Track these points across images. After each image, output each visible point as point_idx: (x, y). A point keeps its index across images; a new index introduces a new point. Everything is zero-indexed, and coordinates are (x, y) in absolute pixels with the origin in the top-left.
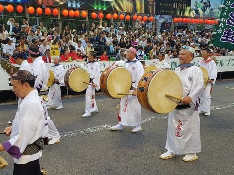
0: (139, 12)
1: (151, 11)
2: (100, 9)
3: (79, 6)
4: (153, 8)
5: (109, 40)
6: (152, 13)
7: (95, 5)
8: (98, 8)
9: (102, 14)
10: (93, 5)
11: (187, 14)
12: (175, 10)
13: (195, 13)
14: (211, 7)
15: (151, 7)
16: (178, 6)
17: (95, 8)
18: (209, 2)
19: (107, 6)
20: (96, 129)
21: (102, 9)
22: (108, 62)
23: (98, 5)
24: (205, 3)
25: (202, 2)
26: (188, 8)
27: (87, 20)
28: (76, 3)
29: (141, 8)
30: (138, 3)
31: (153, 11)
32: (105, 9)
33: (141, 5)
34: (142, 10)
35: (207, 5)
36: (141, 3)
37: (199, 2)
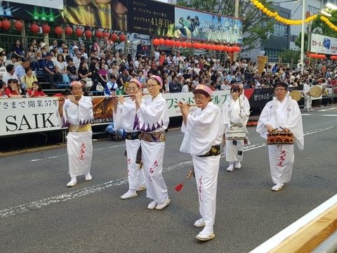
0: (104, 26)
1: (121, 26)
2: (44, 19)
3: (9, 13)
4: (123, 22)
5: (61, 66)
6: (124, 29)
7: (36, 13)
8: (40, 18)
9: (48, 27)
10: (33, 13)
11: (170, 34)
12: (155, 28)
13: (180, 33)
14: (201, 26)
15: (121, 21)
16: (158, 22)
17: (36, 18)
18: (197, 18)
19: (55, 15)
20: (46, 202)
21: (48, 19)
23: (40, 13)
24: (193, 20)
25: (188, 18)
26: (172, 26)
27: (24, 34)
28: (5, 8)
29: (107, 21)
30: (102, 14)
31: (124, 27)
32: (52, 19)
33: (107, 18)
34: (108, 25)
35: (195, 23)
36: (106, 15)
37: (185, 18)
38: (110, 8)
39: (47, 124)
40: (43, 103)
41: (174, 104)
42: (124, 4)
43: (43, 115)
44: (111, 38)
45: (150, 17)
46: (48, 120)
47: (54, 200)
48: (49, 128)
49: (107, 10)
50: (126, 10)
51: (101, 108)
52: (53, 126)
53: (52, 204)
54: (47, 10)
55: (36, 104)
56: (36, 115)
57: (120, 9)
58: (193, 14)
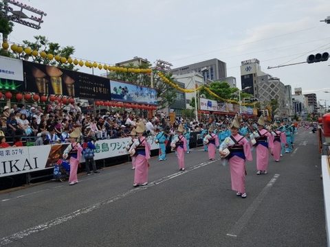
0: (56, 93)
1: (70, 93)
2: (7, 88)
4: (72, 90)
5: (24, 123)
6: (72, 95)
7: (0, 84)
9: (10, 94)
14: (129, 93)
15: (69, 89)
16: (98, 90)
17: (0, 87)
18: (126, 88)
19: (16, 85)
20: (27, 232)
21: (10, 88)
22: (26, 147)
23: (4, 84)
24: (123, 89)
25: (120, 87)
29: (59, 89)
30: (55, 85)
31: (72, 93)
32: (13, 88)
33: (59, 87)
34: (60, 91)
35: (125, 91)
36: (58, 85)
37: (118, 88)
38: (60, 79)
39: (14, 169)
40: (11, 152)
41: (117, 147)
42: (72, 77)
43: (11, 162)
44: (62, 101)
45: (92, 86)
46: (14, 166)
47: (33, 230)
48: (15, 172)
49: (58, 81)
50: (73, 81)
51: (59, 153)
52: (18, 170)
53: (32, 234)
54: (10, 81)
55: (5, 153)
56: (4, 163)
57: (69, 81)
58: (123, 85)
